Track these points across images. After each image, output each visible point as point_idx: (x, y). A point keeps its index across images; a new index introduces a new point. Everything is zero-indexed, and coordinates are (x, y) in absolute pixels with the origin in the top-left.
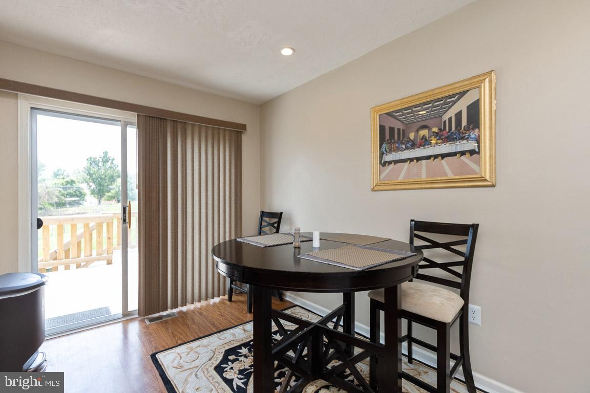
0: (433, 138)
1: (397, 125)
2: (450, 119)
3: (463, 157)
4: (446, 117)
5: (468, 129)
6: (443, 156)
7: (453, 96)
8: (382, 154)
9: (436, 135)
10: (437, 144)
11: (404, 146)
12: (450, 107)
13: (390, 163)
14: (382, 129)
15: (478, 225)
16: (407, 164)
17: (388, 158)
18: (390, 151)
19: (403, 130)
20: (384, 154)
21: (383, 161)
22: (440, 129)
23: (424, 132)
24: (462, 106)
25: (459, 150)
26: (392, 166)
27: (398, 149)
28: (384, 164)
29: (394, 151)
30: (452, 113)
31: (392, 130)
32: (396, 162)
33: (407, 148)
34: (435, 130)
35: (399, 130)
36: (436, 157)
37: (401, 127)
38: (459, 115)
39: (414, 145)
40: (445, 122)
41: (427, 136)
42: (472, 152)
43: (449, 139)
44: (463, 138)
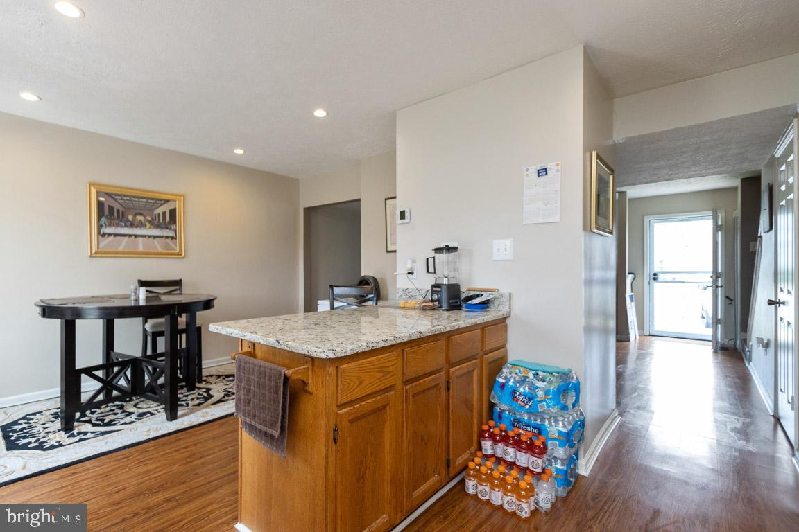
0: (147, 223)
1: (116, 206)
2: (159, 214)
3: (167, 240)
4: (157, 212)
5: (169, 223)
6: (155, 237)
7: (161, 200)
8: (100, 227)
9: (150, 222)
10: (150, 228)
11: (123, 224)
12: (159, 207)
13: (109, 235)
14: (100, 205)
15: (181, 280)
16: (126, 239)
17: (107, 230)
18: (110, 225)
19: (123, 212)
20: (102, 226)
21: (102, 233)
22: (152, 219)
23: (139, 218)
24: (166, 208)
25: (165, 234)
26: (112, 238)
27: (118, 225)
28: (104, 235)
29: (114, 225)
30: (160, 210)
31: (111, 209)
32: (115, 235)
33: (126, 226)
34: (149, 218)
35: (118, 210)
36: (150, 236)
37: (121, 209)
38: (164, 213)
39: (132, 225)
40: (155, 215)
41: (143, 221)
42: (173, 238)
43: (158, 226)
44: (167, 228)
